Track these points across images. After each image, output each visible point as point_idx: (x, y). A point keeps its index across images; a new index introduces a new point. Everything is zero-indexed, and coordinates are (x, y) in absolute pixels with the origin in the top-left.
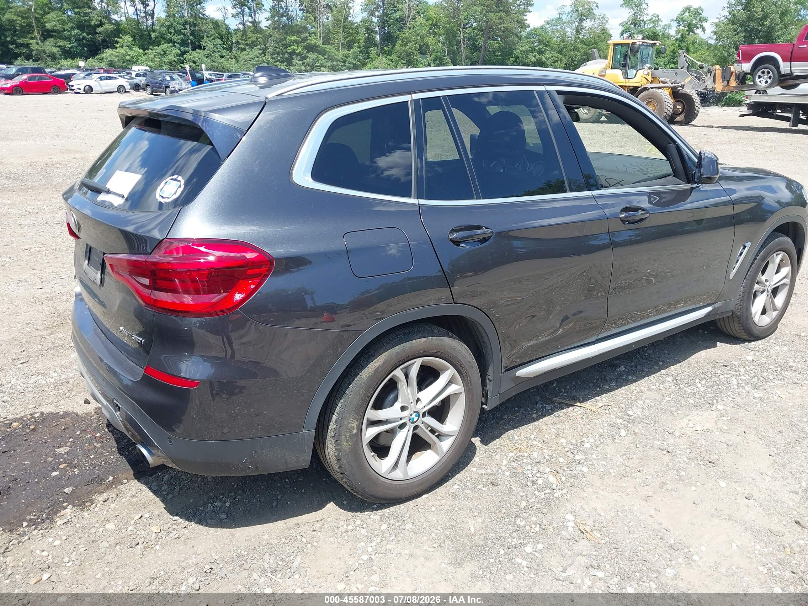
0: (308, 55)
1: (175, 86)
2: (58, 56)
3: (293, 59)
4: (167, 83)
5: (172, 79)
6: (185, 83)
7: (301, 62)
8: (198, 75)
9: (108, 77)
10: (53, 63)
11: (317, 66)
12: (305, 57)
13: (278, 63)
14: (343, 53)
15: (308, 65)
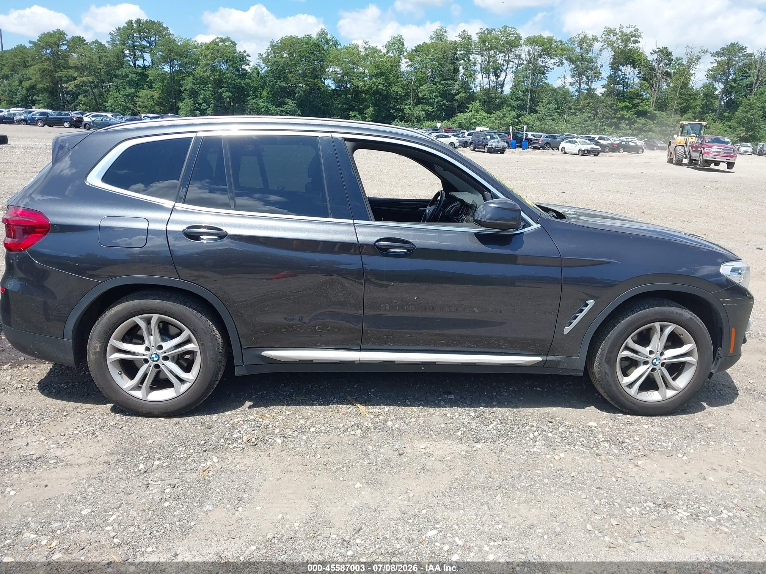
0: (637, 120)
1: (493, 144)
2: (422, 118)
3: (621, 123)
4: (487, 141)
5: (492, 138)
6: (501, 141)
7: (628, 127)
8: (519, 135)
9: (444, 135)
10: (418, 124)
11: (644, 130)
12: (634, 122)
13: (606, 127)
14: (674, 118)
15: (635, 129)
